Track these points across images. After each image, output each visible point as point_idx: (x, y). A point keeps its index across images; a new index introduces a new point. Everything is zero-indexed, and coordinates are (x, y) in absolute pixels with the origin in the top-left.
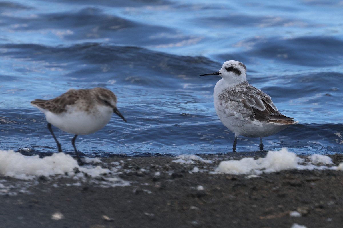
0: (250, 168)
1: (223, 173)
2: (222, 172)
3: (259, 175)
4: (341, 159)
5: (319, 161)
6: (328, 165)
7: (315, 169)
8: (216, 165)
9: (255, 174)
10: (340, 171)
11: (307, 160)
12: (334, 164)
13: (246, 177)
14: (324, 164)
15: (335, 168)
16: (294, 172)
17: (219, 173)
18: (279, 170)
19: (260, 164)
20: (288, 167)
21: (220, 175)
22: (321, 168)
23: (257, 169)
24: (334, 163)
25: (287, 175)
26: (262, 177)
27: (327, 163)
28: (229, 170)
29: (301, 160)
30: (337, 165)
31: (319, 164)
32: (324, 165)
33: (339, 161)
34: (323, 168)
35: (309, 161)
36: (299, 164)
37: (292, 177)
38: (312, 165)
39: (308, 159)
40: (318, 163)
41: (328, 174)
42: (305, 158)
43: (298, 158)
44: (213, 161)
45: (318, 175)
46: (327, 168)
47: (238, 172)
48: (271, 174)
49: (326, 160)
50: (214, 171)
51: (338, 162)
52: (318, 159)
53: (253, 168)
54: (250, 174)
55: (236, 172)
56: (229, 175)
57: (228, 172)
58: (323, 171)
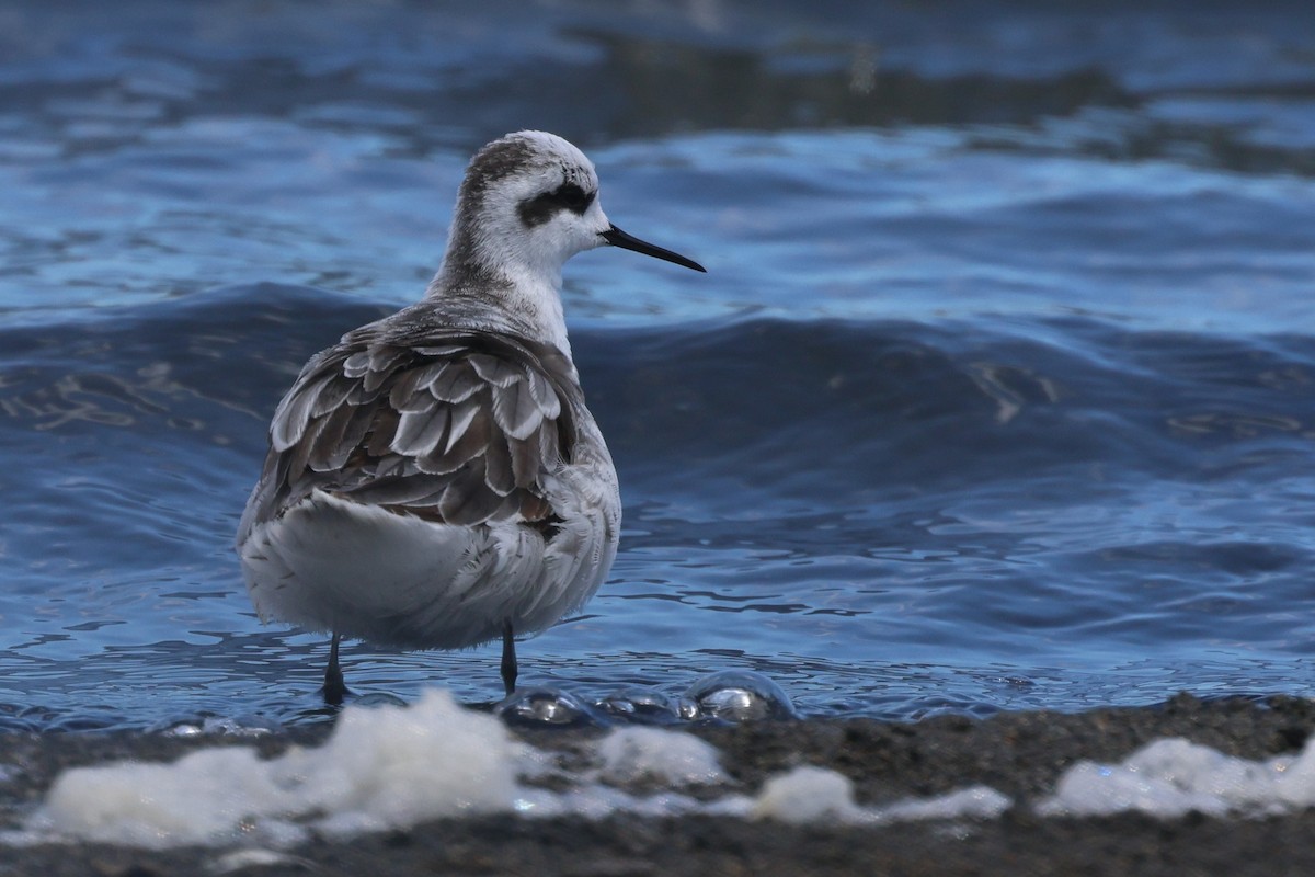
0: (233, 811)
1: (71, 841)
2: (66, 835)
3: (289, 852)
4: (772, 750)
5: (643, 765)
6: (695, 790)
7: (618, 812)
8: (32, 793)
9: (265, 843)
10: (768, 822)
11: (570, 758)
12: (732, 782)
13: (210, 865)
14: (675, 781)
15: (738, 805)
16: (499, 828)
17: (53, 839)
18: (405, 822)
19: (293, 784)
20: (464, 804)
21: (57, 852)
22: (658, 805)
23: (277, 817)
24: (735, 774)
25: (456, 852)
26: (308, 863)
27: (693, 777)
28: (108, 818)
29: (537, 760)
30: (753, 788)
31: (645, 785)
32: (674, 789)
33: (761, 761)
34: (669, 806)
35: (586, 765)
36: (525, 782)
37: (487, 861)
38: (601, 790)
39: (575, 751)
40: (637, 774)
41: (700, 844)
42: (560, 748)
43: (520, 749)
44: (16, 770)
45: (639, 848)
46: (688, 803)
47: (161, 835)
48: (363, 843)
49: (688, 760)
50: (17, 828)
51: (757, 767)
52: (635, 752)
53: (254, 807)
54: (235, 846)
55: (152, 835)
56: (108, 850)
57: (103, 834)
58: (668, 825)
